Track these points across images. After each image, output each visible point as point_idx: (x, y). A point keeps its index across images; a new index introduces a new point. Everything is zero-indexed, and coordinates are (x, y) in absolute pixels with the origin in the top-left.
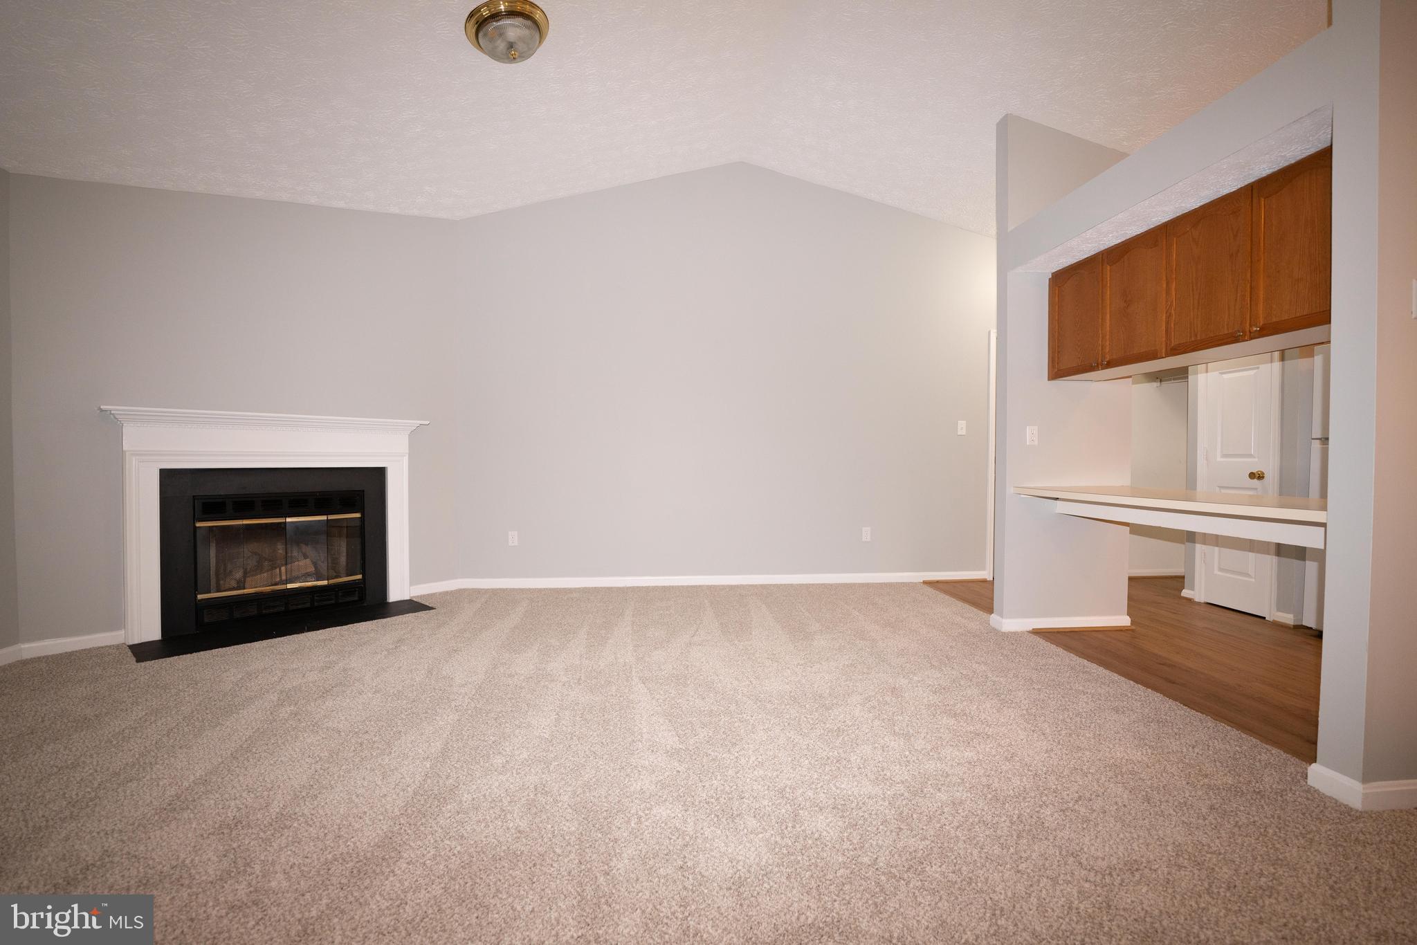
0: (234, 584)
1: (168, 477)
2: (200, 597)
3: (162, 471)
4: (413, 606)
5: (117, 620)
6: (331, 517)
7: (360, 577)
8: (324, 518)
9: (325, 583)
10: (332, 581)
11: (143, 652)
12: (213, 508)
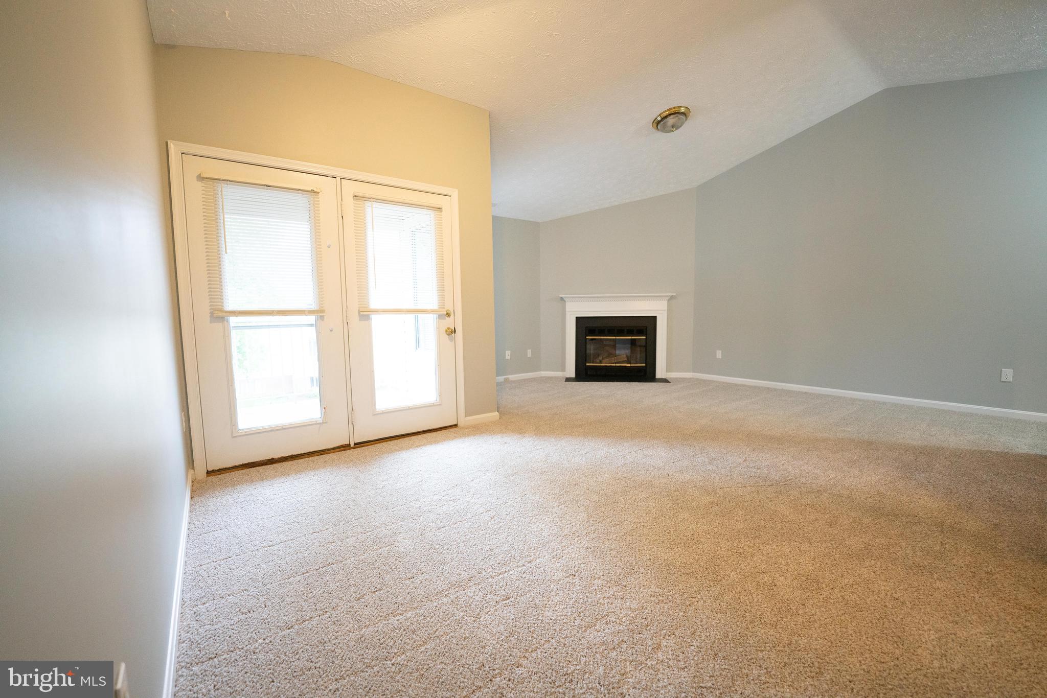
0: (598, 361)
1: (578, 319)
2: (587, 364)
3: (576, 317)
4: (665, 381)
5: (563, 369)
6: (633, 338)
7: (644, 365)
8: (630, 338)
9: (629, 365)
10: (632, 365)
11: (568, 380)
12: (592, 332)
